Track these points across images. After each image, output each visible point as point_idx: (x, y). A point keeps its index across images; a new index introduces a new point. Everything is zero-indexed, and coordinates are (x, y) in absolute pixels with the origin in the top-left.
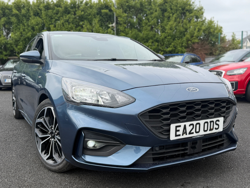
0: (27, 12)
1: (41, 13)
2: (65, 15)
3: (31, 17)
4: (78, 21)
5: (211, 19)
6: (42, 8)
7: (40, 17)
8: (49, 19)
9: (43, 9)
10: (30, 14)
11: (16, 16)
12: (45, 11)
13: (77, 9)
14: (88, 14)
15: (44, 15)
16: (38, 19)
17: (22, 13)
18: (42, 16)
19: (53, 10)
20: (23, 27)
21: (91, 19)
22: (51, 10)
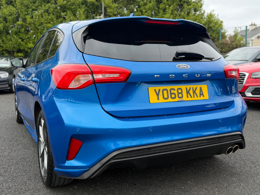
1: (15, 1)
4: (59, 11)
5: (211, 12)
7: (13, 6)
8: (25, 9)
14: (71, 3)
15: (18, 3)
16: (11, 8)
18: (17, 5)
21: (75, 10)
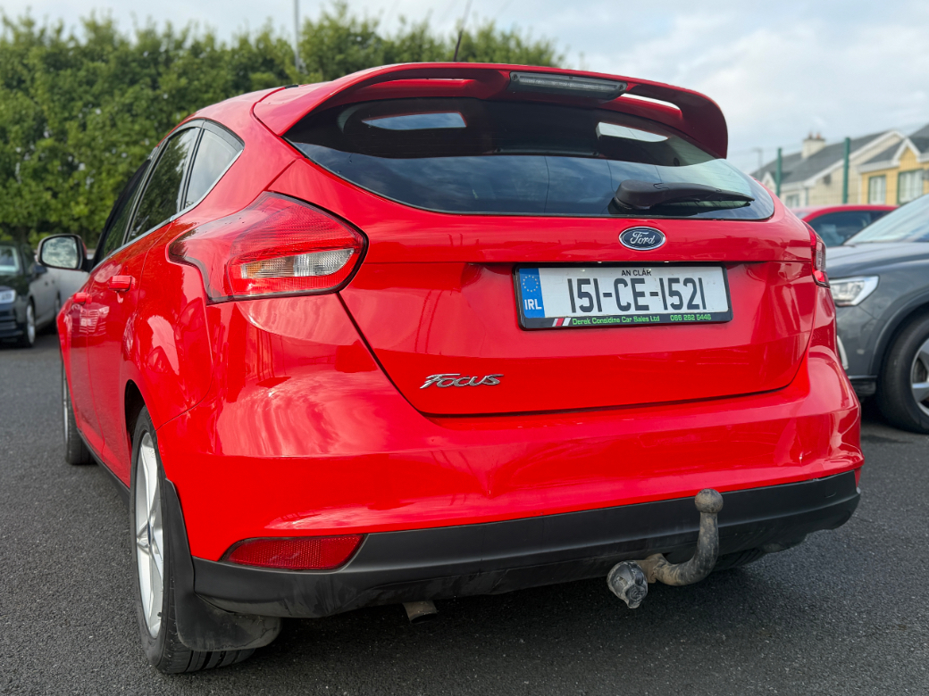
1: (33, 80)
2: (121, 86)
4: (165, 108)
6: (36, 61)
7: (26, 92)
8: (62, 101)
9: (40, 66)
12: (48, 72)
13: (162, 69)
14: (202, 85)
15: (41, 87)
18: (36, 90)
19: (74, 69)
22: (69, 72)
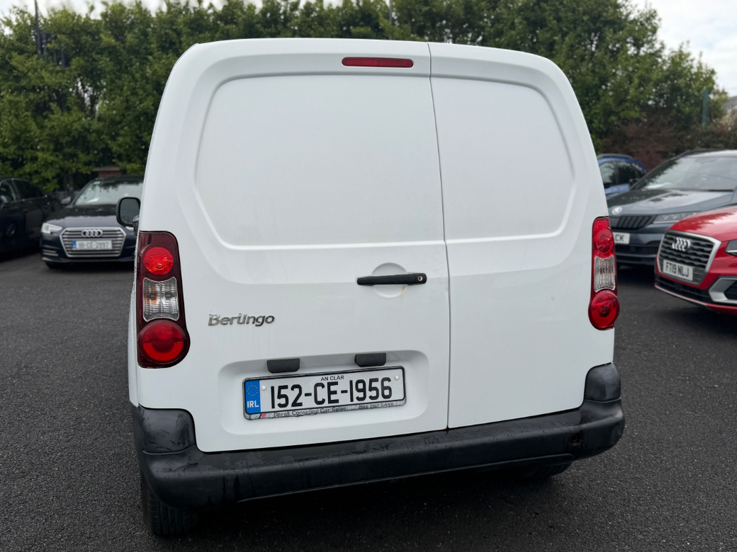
0: (141, 40)
3: (151, 54)
6: (182, 26)
10: (148, 46)
11: (111, 51)
17: (127, 44)
20: (132, 84)
